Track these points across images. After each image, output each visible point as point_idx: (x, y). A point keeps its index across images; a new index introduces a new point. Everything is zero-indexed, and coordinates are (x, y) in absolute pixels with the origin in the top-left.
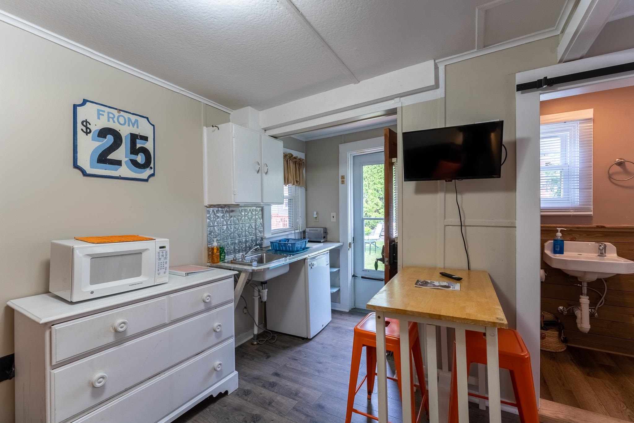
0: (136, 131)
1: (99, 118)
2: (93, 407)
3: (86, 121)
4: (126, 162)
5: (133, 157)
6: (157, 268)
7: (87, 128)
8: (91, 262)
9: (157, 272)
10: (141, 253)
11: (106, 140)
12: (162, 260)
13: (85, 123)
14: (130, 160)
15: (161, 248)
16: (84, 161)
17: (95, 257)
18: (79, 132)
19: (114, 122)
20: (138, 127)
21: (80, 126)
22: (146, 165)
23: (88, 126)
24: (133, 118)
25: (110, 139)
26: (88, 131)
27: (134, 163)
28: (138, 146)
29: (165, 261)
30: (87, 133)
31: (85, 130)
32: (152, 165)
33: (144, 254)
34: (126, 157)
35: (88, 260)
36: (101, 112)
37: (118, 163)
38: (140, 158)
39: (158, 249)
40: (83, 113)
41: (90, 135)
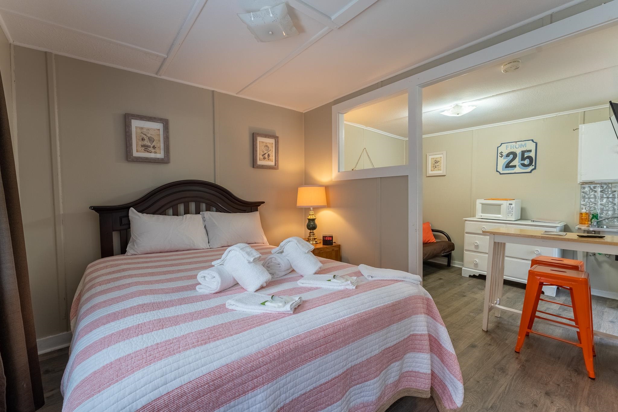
0: (524, 149)
1: (507, 149)
2: (473, 251)
3: (502, 152)
4: (518, 165)
5: (523, 162)
6: (507, 213)
7: (502, 155)
8: (482, 207)
9: (507, 215)
10: (500, 205)
11: (509, 157)
12: (510, 210)
13: (501, 153)
14: (521, 164)
15: (509, 204)
16: (500, 169)
17: (483, 204)
18: (499, 157)
19: (513, 148)
20: (526, 147)
21: (499, 155)
22: (530, 164)
23: (502, 154)
24: (523, 143)
25: (511, 156)
26: (502, 156)
27: (524, 165)
28: (525, 156)
29: (512, 210)
30: (501, 157)
31: (501, 156)
32: (534, 164)
33: (502, 206)
34: (519, 163)
35: (481, 205)
36: (508, 146)
37: (515, 166)
38: (527, 162)
39: (508, 205)
40: (500, 150)
41: (503, 157)
